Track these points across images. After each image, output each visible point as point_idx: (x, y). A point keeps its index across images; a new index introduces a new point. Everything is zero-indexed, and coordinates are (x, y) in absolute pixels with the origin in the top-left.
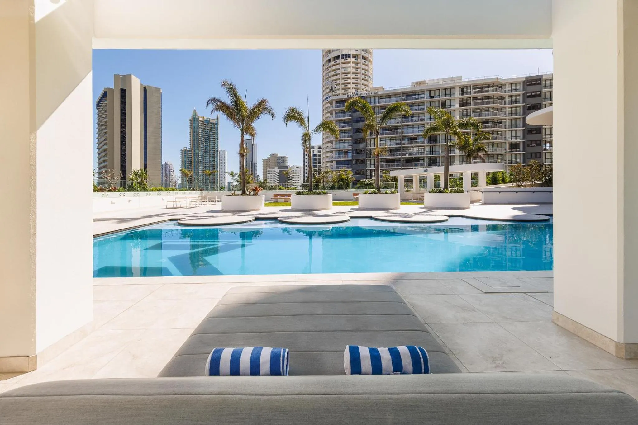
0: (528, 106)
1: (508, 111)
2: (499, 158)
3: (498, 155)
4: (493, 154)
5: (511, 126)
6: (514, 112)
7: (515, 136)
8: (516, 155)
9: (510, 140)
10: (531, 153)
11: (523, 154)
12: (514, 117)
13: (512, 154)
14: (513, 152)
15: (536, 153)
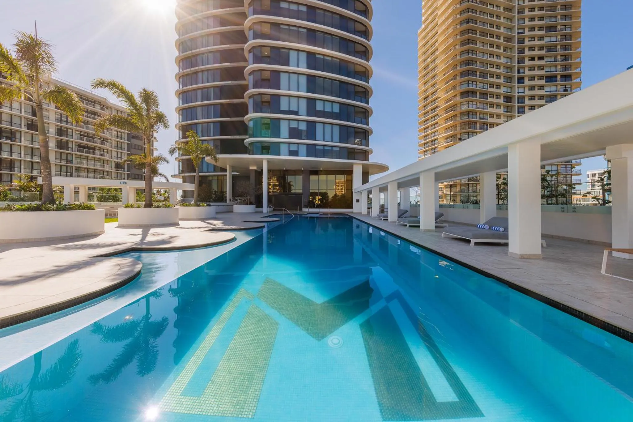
0: (132, 135)
1: (114, 133)
2: (105, 174)
3: (103, 171)
4: (100, 170)
5: (117, 147)
6: (119, 135)
7: (120, 157)
8: (121, 174)
9: (116, 160)
10: (135, 175)
11: (128, 174)
12: (119, 140)
13: (117, 173)
14: (118, 170)
15: (138, 175)
